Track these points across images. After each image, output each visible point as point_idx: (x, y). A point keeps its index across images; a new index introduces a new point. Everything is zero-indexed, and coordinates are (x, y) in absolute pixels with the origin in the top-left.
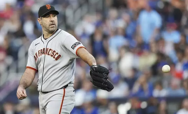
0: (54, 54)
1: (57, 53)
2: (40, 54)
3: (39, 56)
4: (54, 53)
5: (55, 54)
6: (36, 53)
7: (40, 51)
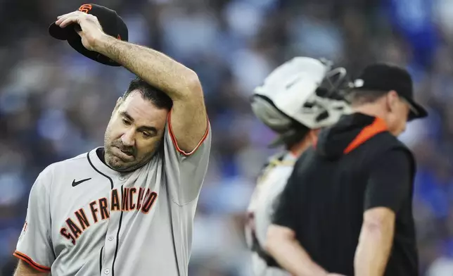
3: (96, 220)
6: (81, 210)
7: (98, 203)
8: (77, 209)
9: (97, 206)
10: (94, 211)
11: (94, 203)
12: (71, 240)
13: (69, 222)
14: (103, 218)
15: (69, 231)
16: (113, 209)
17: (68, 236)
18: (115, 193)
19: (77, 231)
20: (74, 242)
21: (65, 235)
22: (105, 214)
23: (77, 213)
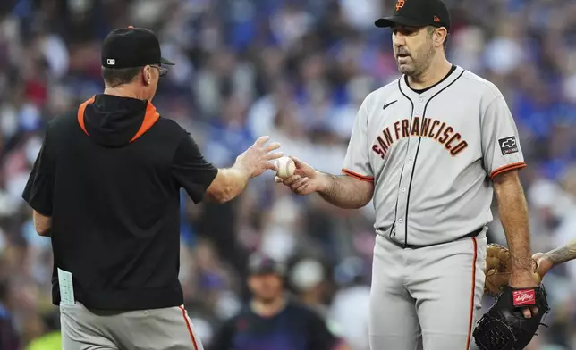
0: (447, 136)
1: (458, 136)
2: (400, 133)
3: (398, 138)
4: (449, 133)
5: (451, 135)
6: (387, 129)
7: (401, 123)
8: (384, 128)
9: (400, 126)
10: (397, 130)
11: (398, 123)
12: (381, 155)
13: (379, 139)
14: (404, 136)
15: (380, 147)
16: (413, 134)
17: (379, 152)
18: (417, 119)
19: (385, 147)
20: (383, 157)
21: (376, 151)
22: (405, 133)
23: (384, 132)
